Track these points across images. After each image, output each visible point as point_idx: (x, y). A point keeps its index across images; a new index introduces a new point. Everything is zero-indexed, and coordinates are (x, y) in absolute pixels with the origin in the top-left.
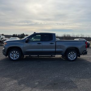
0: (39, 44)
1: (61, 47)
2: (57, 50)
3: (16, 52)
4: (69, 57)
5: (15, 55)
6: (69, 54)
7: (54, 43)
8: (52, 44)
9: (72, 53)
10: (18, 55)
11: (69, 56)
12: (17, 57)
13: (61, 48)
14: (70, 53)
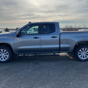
0: (36, 38)
1: (67, 41)
2: (62, 46)
3: (5, 51)
4: (80, 56)
5: (3, 54)
6: (80, 52)
7: (58, 36)
8: (54, 37)
9: (84, 49)
10: (7, 55)
11: (80, 54)
12: (7, 57)
13: (67, 43)
14: (82, 50)
